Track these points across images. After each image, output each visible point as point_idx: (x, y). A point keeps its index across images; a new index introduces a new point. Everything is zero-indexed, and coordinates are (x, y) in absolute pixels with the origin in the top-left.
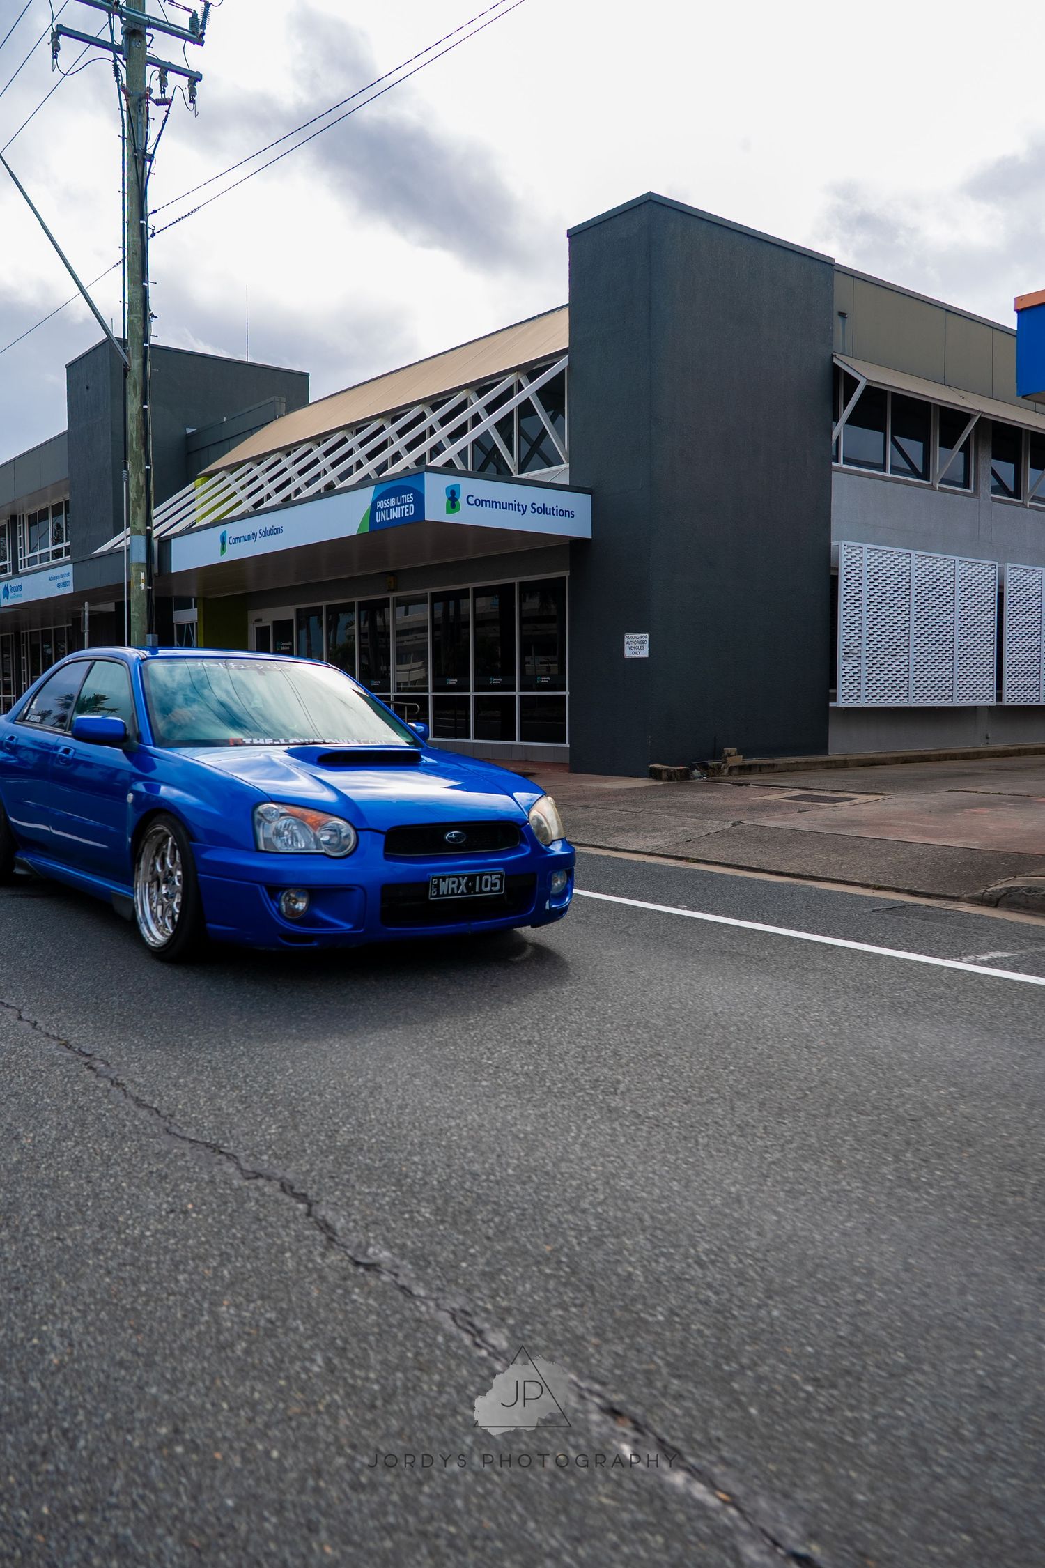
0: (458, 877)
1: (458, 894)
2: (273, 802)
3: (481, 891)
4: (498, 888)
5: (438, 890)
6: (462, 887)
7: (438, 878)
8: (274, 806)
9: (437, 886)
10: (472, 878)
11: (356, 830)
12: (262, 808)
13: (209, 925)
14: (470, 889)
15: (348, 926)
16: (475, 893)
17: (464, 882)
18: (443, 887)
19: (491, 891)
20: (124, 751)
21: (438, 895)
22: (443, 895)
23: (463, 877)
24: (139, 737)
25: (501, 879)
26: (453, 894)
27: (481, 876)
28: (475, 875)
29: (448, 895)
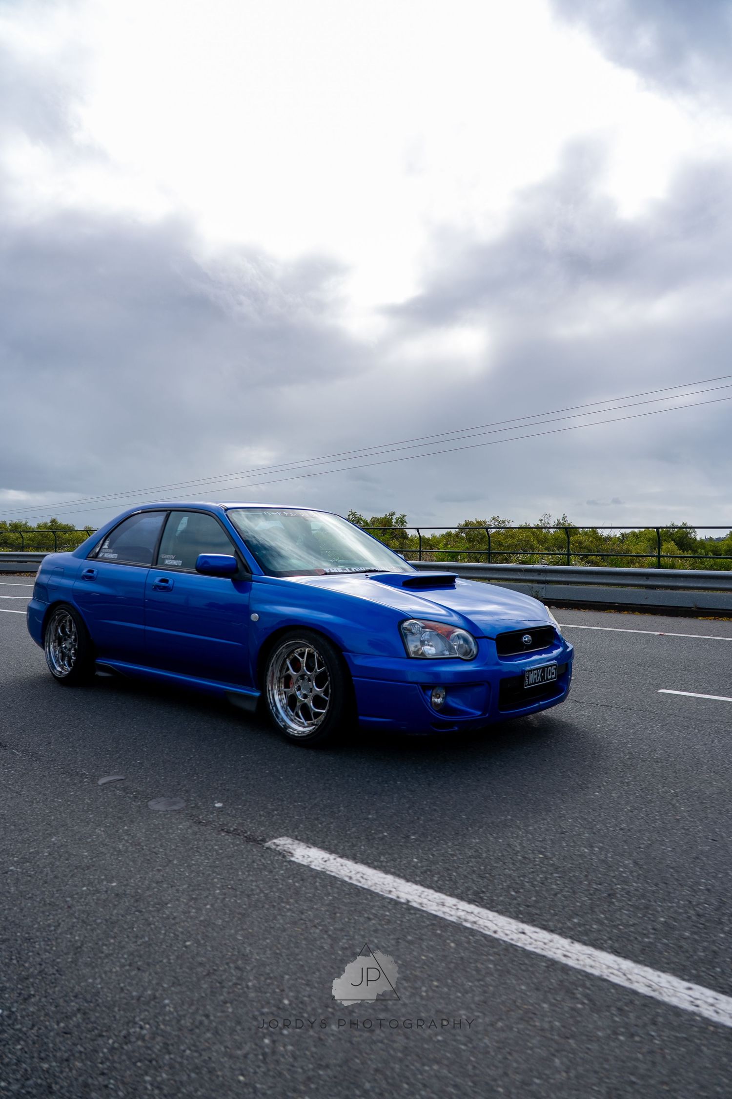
0: (537, 669)
1: (537, 683)
2: (413, 619)
3: (548, 679)
4: (553, 676)
5: (528, 681)
6: (539, 677)
7: (528, 671)
8: (415, 621)
9: (528, 678)
10: (543, 668)
11: (475, 638)
12: (406, 624)
13: (361, 718)
14: (543, 678)
15: (479, 713)
16: (545, 681)
17: (540, 674)
18: (532, 677)
19: (552, 679)
20: (232, 581)
21: (529, 685)
22: (531, 684)
23: (539, 669)
24: (247, 569)
25: (555, 669)
26: (535, 683)
27: (547, 667)
28: (545, 667)
29: (533, 684)
